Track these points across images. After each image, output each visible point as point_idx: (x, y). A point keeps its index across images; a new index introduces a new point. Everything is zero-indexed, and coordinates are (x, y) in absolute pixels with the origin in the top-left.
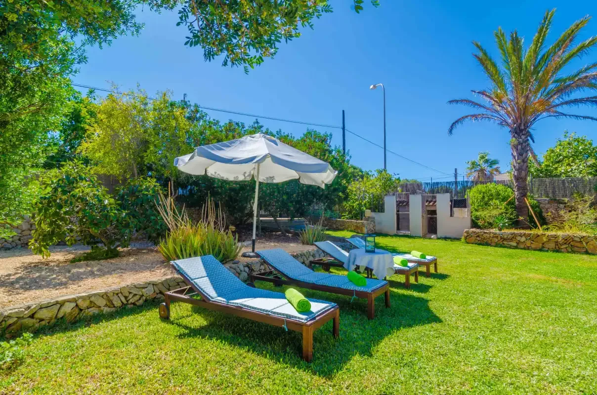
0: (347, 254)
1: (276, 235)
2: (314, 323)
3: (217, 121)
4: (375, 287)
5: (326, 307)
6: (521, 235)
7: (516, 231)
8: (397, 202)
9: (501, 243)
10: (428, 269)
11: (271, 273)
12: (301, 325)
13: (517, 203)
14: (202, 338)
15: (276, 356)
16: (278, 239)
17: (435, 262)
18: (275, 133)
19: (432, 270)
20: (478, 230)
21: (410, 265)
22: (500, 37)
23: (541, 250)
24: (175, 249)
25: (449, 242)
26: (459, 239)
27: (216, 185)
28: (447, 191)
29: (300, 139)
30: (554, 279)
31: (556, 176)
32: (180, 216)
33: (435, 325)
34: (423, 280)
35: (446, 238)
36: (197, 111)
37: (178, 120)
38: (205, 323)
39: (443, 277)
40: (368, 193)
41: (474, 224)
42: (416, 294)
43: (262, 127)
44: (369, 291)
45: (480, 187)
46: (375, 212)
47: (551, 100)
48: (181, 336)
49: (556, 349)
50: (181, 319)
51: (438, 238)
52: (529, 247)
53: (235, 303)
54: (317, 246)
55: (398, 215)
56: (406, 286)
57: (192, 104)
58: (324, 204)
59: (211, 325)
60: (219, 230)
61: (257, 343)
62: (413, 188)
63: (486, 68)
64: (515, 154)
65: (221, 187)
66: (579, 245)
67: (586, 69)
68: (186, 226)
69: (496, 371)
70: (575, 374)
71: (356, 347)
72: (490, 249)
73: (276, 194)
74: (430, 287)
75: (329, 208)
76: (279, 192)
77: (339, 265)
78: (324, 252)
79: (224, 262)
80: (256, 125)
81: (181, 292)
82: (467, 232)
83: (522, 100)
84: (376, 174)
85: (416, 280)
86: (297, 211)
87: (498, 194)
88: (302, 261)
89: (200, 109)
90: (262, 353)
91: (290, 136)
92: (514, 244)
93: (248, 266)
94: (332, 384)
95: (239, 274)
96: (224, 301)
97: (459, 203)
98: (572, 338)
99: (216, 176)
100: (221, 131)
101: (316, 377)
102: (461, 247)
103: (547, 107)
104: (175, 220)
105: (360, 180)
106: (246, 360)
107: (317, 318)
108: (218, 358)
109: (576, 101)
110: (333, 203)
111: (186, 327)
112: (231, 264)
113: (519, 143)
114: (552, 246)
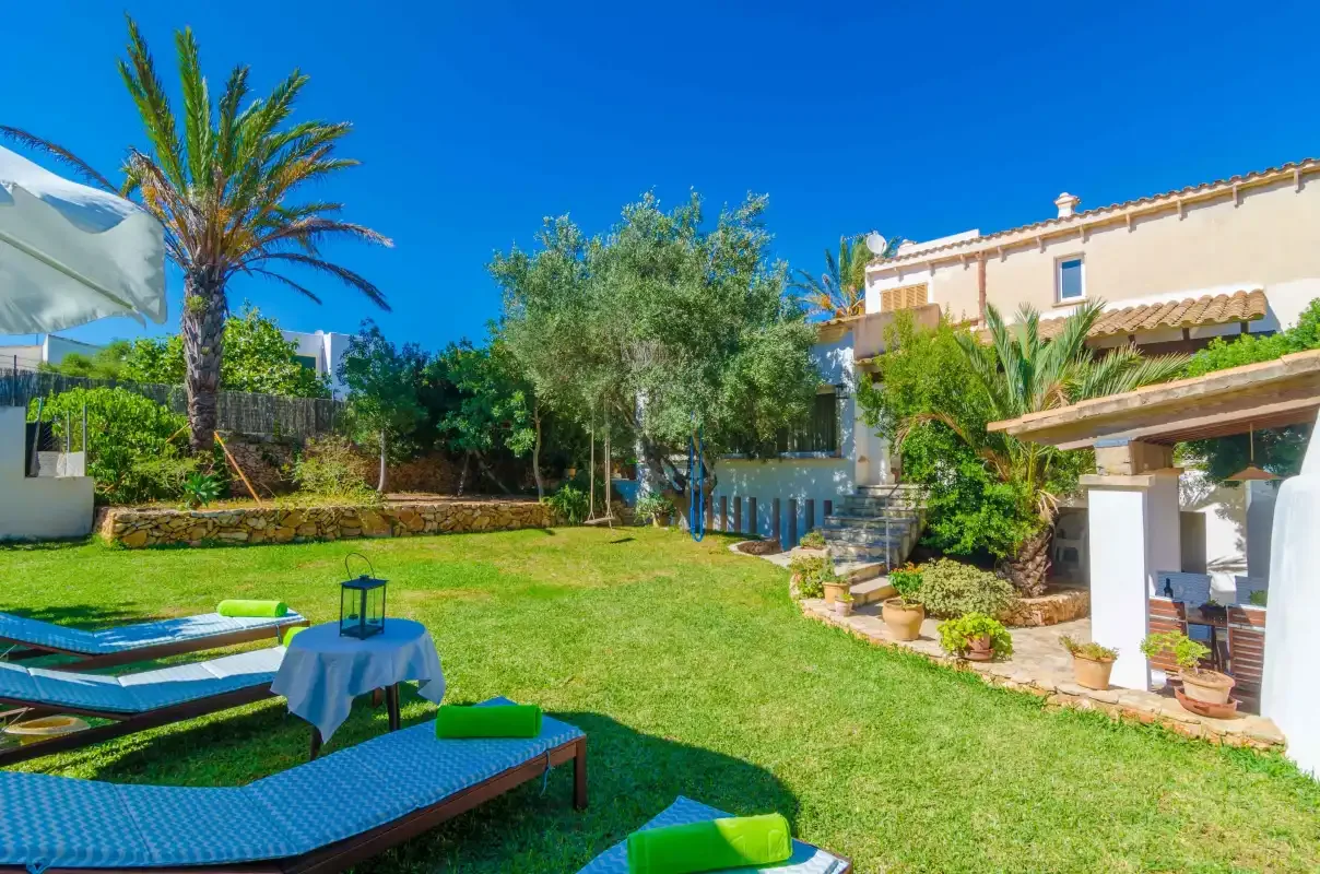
6: (257, 515)
9: (216, 537)
13: (194, 441)
20: (154, 513)
52: (271, 539)
64: (197, 330)
82: (124, 519)
113: (208, 310)
114: (312, 530)
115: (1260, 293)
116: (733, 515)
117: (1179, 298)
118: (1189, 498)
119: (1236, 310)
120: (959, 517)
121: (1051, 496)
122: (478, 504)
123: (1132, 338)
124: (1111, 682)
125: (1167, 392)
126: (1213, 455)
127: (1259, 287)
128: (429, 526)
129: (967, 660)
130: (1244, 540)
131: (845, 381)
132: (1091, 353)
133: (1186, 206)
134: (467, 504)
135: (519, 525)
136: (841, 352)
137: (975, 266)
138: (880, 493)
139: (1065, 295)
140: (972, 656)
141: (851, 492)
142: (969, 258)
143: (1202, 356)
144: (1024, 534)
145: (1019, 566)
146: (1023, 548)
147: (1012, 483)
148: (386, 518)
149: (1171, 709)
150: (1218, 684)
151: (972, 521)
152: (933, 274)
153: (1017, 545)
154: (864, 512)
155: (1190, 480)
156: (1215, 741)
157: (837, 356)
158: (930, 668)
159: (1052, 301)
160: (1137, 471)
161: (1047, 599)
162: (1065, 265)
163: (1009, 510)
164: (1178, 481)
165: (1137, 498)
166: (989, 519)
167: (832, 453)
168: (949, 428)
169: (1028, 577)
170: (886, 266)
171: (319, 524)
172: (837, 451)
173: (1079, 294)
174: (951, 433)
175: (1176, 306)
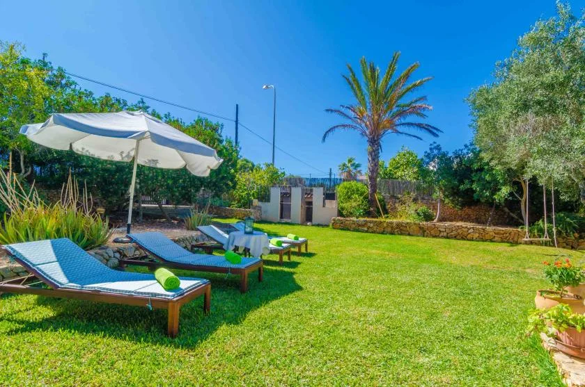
0: (227, 236)
1: (160, 222)
2: (182, 298)
3: (90, 92)
4: (248, 264)
5: (196, 284)
6: (371, 222)
7: (368, 219)
8: (281, 193)
9: (358, 228)
10: (300, 249)
11: (146, 257)
12: (166, 302)
13: (370, 197)
14: (44, 331)
15: (136, 337)
16: (162, 226)
17: (305, 242)
18: (162, 115)
19: (303, 250)
20: (342, 218)
21: (284, 245)
22: (363, 63)
23: (382, 233)
24: (17, 234)
25: (320, 228)
26: (327, 226)
27: (84, 164)
28: (322, 185)
29: (190, 125)
30: (387, 253)
31: (395, 178)
32: (28, 195)
33: (298, 293)
34: (294, 259)
35: (318, 225)
36: (62, 77)
37: (32, 82)
38: (51, 314)
39: (311, 255)
40: (257, 184)
41: (340, 214)
42: (286, 269)
43: (148, 107)
44: (242, 267)
45: (345, 183)
46: (262, 201)
47: (395, 120)
48: (10, 333)
49: (379, 301)
50: (15, 313)
51: (313, 225)
52: (375, 231)
53: (92, 288)
54: (201, 231)
55: (282, 205)
56: (281, 263)
57: (56, 67)
58: (212, 191)
59: (61, 315)
60: (84, 212)
61: (116, 326)
62: (294, 182)
63: (352, 87)
64: (370, 159)
65: (91, 167)
66: (404, 229)
67: (416, 101)
68: (35, 207)
69: (336, 322)
70: (386, 315)
71: (224, 319)
72: (349, 233)
73: (160, 178)
74: (299, 263)
75: (217, 195)
76: (163, 177)
77: (220, 248)
78: (208, 236)
79: (88, 248)
80: (141, 105)
81: (18, 282)
82: (334, 220)
83: (376, 117)
84: (264, 168)
85: (289, 259)
86: (183, 197)
87: (358, 190)
88: (184, 245)
89: (67, 75)
90: (121, 336)
91: (180, 120)
92: (366, 229)
93: (119, 251)
94: (194, 353)
95: (107, 260)
96: (77, 287)
97: (330, 196)
98: (389, 292)
99: (84, 153)
100: (96, 104)
101: (179, 350)
102: (329, 232)
103: (392, 125)
104: (20, 200)
105: (250, 171)
106: (99, 346)
107: (185, 294)
108: (62, 349)
109: (409, 124)
110: (221, 190)
111: (22, 322)
112: (97, 250)
113: (374, 151)
171: (392, 228)
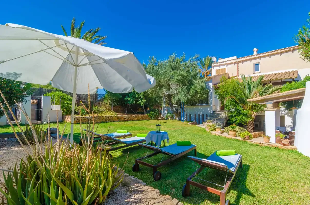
114: (104, 120)
115: (297, 71)
116: (185, 117)
117: (280, 72)
118: (282, 113)
119: (291, 76)
120: (236, 117)
121: (254, 113)
122: (135, 115)
123: (271, 81)
124: (270, 142)
125: (279, 95)
126: (287, 105)
127: (296, 70)
128: (126, 120)
129: (245, 139)
130: (293, 121)
131: (211, 90)
132: (262, 84)
133: (281, 53)
134: (132, 115)
135: (142, 119)
136: (209, 84)
137: (236, 65)
138: (218, 112)
139: (256, 71)
140: (246, 139)
141: (212, 112)
142: (235, 63)
143: (284, 86)
144: (249, 120)
145: (248, 127)
146: (249, 123)
147: (247, 110)
148: (118, 118)
149: (280, 145)
150: (287, 141)
151: (239, 118)
152: (227, 66)
153: (247, 123)
154: (215, 116)
155: (282, 109)
156: (287, 149)
157: (208, 84)
158: (238, 141)
159: (253, 72)
160: (274, 108)
161: (253, 133)
162: (256, 65)
163: (246, 115)
164: (280, 110)
165: (274, 112)
166: (242, 117)
167: (207, 104)
168: (234, 99)
169: (250, 129)
170: (217, 64)
171: (106, 119)
172: (209, 104)
173: (259, 71)
174: (234, 100)
175: (279, 74)
